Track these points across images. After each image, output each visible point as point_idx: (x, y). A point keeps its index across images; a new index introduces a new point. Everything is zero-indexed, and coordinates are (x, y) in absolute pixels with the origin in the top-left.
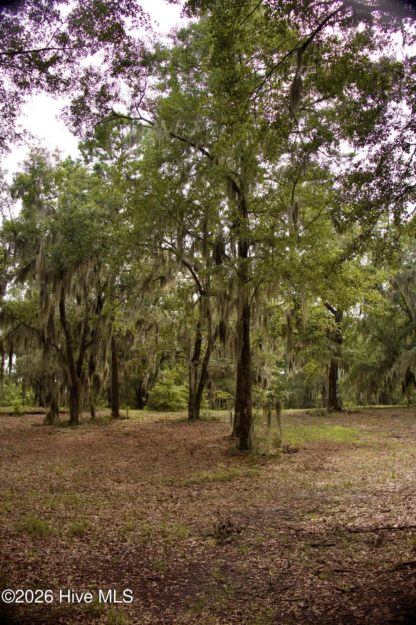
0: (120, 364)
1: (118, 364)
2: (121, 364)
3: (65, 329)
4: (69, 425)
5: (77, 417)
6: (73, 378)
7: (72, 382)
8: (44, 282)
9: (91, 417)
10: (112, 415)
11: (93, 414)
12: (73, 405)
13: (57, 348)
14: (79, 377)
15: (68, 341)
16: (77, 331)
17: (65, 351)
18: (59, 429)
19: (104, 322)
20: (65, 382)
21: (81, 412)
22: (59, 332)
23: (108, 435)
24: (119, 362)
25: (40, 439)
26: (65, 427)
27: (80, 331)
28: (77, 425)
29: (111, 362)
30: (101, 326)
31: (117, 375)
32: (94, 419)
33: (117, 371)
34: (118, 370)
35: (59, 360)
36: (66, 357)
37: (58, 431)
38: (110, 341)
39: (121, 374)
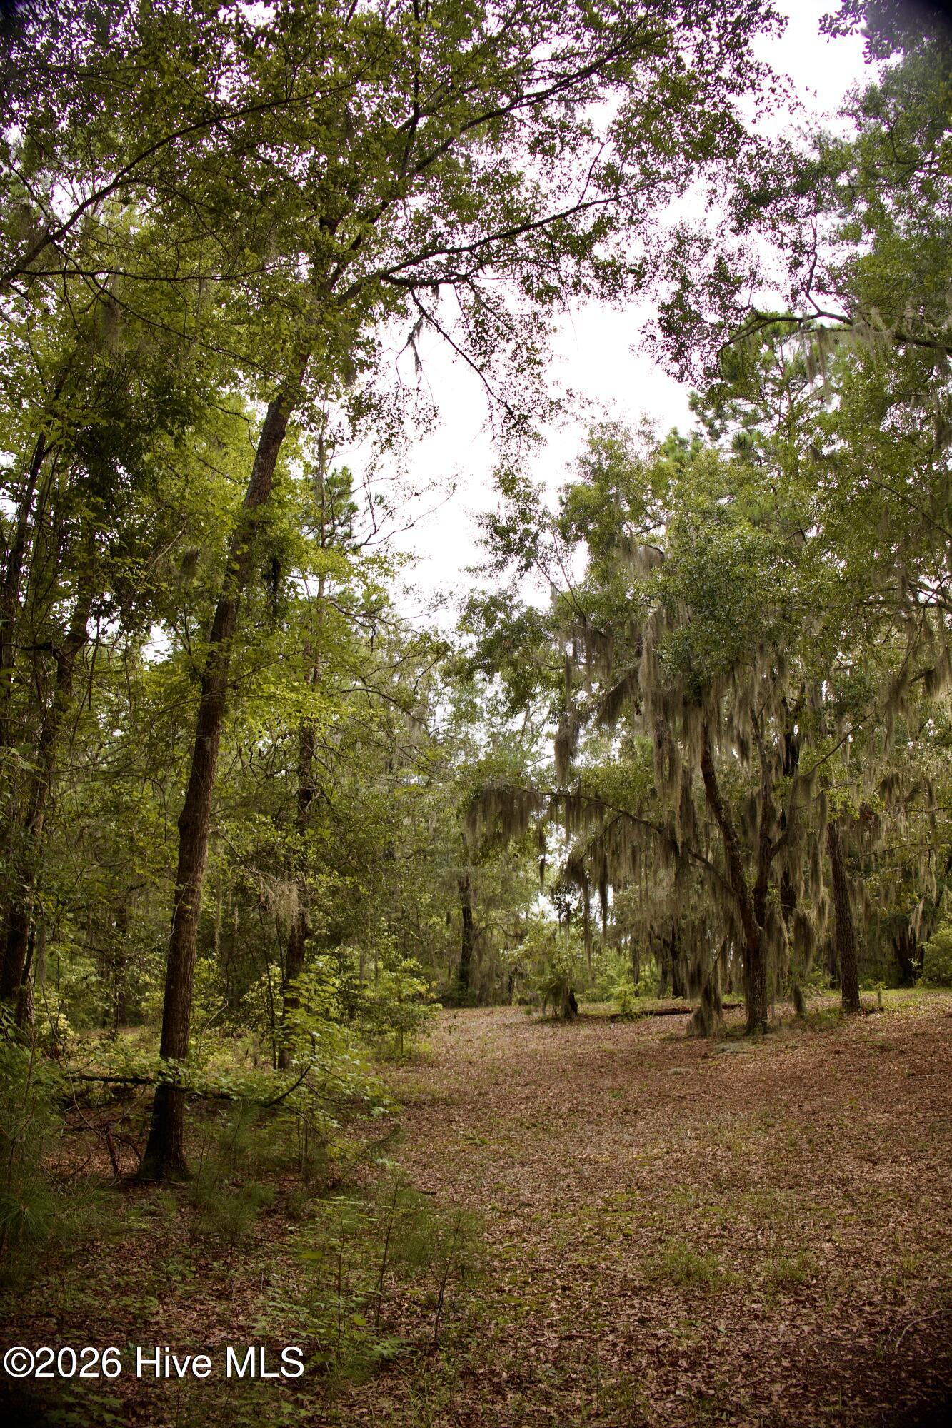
0: (852, 886)
1: (847, 887)
2: (856, 884)
3: (719, 818)
4: (747, 1034)
5: (764, 1015)
6: (748, 925)
7: (748, 935)
8: (661, 718)
9: (794, 1012)
10: (845, 1004)
11: (799, 1006)
12: (753, 989)
13: (705, 861)
14: (762, 924)
15: (729, 844)
16: (748, 820)
17: (724, 868)
18: (723, 1046)
19: (807, 792)
20: (731, 936)
21: (772, 1003)
22: (706, 825)
23: (837, 1052)
24: (850, 882)
25: (683, 1070)
26: (738, 1039)
27: (753, 818)
28: (766, 1032)
29: (832, 881)
30: (801, 801)
31: (848, 910)
32: (802, 1017)
33: (847, 903)
34: (851, 899)
35: (714, 889)
36: (729, 880)
37: (723, 1050)
38: (826, 833)
39: (858, 909)
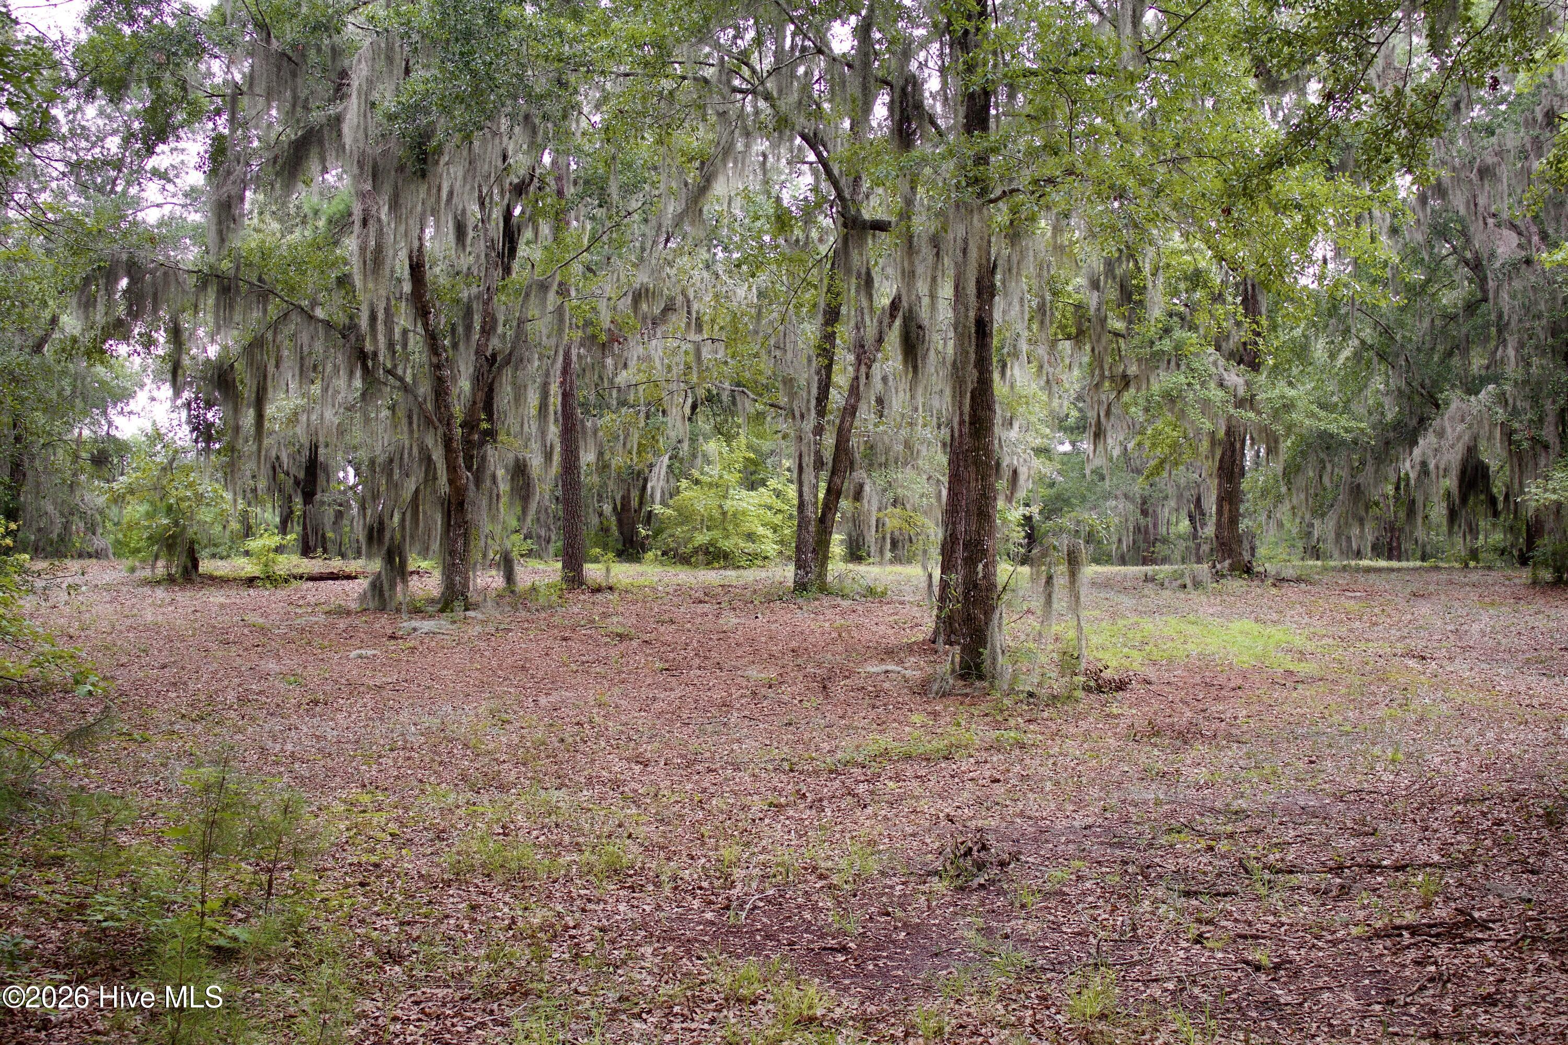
0: (583, 426)
1: (579, 428)
2: (589, 424)
3: (426, 325)
4: (442, 610)
5: (466, 585)
6: (452, 468)
7: (451, 482)
8: (368, 187)
9: (504, 584)
10: (566, 579)
11: (509, 577)
12: (452, 553)
13: (401, 379)
14: (469, 468)
15: (435, 360)
16: (460, 330)
17: (424, 389)
18: (414, 624)
19: (544, 301)
20: (426, 481)
21: (474, 569)
22: (405, 332)
23: (565, 639)
24: (582, 421)
25: (370, 652)
26: (431, 617)
27: (469, 328)
28: (466, 609)
29: (561, 419)
30: (533, 311)
31: (577, 458)
32: (513, 592)
33: (577, 448)
34: (581, 443)
35: (410, 417)
36: (430, 406)
37: (415, 629)
38: (560, 359)
39: (588, 457)
